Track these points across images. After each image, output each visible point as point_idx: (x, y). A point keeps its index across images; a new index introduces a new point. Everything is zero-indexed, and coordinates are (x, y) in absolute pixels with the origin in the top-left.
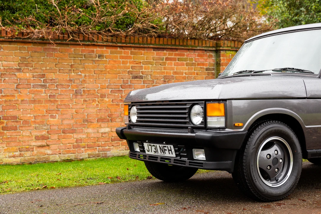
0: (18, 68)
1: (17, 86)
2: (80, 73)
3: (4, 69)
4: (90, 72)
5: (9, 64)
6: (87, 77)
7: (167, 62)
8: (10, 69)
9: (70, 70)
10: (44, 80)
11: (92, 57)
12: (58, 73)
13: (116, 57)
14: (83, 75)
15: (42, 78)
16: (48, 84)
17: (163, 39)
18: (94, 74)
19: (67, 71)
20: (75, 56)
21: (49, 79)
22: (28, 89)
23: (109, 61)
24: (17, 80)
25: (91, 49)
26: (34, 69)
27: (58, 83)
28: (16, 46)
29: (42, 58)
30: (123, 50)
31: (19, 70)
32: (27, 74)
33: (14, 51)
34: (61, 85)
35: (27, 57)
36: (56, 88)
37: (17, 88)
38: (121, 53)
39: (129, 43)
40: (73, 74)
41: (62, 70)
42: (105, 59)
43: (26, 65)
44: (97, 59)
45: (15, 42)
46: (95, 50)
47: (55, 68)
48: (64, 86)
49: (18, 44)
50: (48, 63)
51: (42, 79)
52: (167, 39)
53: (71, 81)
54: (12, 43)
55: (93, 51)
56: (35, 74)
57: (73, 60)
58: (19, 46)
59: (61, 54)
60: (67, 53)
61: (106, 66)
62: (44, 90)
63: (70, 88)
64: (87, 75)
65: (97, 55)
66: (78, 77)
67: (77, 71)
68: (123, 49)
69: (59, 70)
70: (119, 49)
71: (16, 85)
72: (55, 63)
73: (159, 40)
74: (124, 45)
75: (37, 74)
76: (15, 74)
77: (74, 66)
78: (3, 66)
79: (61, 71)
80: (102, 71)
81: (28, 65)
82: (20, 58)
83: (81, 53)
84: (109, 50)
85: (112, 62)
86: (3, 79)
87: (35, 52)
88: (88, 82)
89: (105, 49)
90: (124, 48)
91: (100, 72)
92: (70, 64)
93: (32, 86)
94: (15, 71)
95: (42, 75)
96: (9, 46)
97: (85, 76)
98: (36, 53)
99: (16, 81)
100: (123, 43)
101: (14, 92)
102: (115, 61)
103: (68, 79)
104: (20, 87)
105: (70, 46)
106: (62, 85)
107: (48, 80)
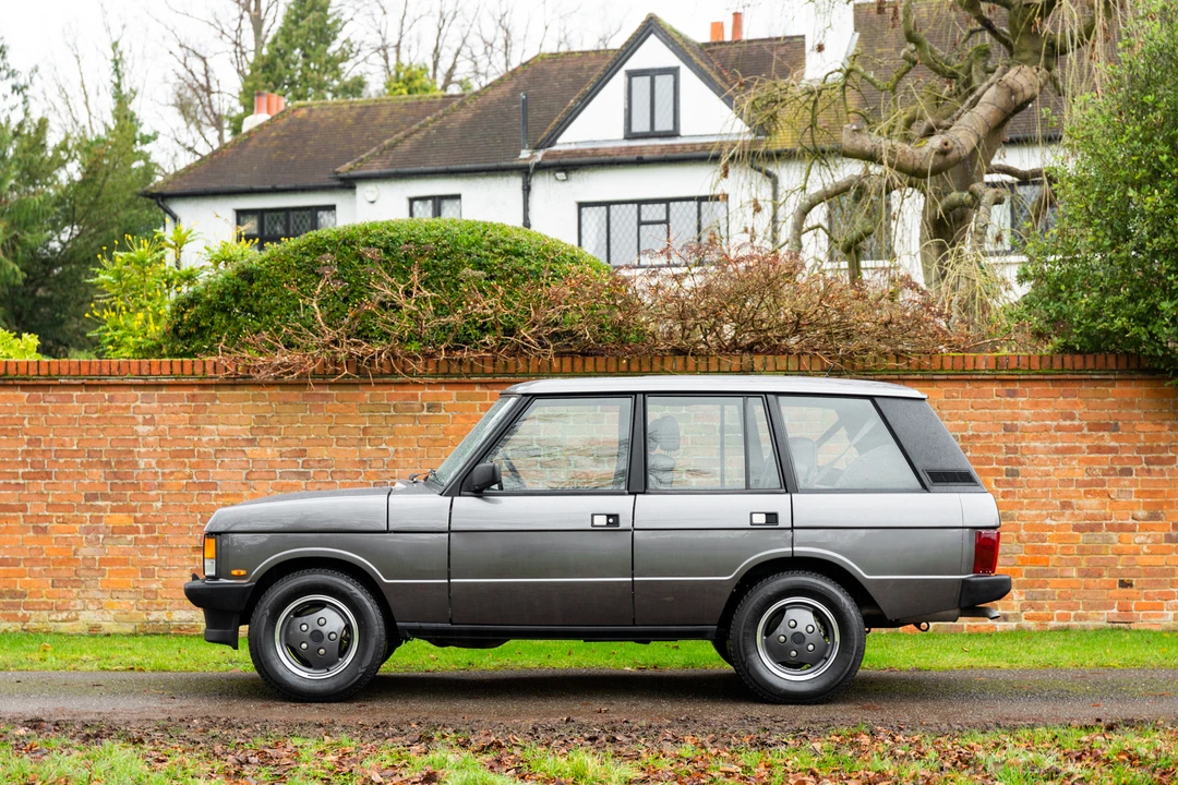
0: (250, 437)
1: (247, 474)
2: (384, 446)
3: (222, 440)
4: (408, 442)
5: (233, 430)
6: (401, 455)
7: (607, 414)
8: (233, 440)
9: (361, 439)
10: (303, 462)
11: (412, 410)
12: (334, 446)
13: (472, 408)
14: (391, 449)
15: (299, 457)
16: (312, 471)
17: (595, 360)
18: (416, 447)
19: (355, 442)
20: (372, 408)
21: (314, 461)
22: (270, 482)
23: (454, 417)
24: (248, 462)
25: (409, 391)
26: (283, 438)
27: (334, 469)
28: (246, 392)
29: (300, 415)
30: (488, 392)
31: (251, 442)
32: (269, 450)
33: (241, 404)
34: (340, 471)
35: (268, 415)
36: (330, 479)
37: (247, 479)
38: (483, 397)
39: (504, 374)
40: (369, 447)
41: (344, 439)
42: (443, 413)
43: (267, 431)
44: (425, 413)
45: (240, 384)
46: (420, 393)
47: (328, 435)
48: (348, 475)
49: (251, 388)
50: (312, 426)
51: (300, 461)
52: (607, 360)
53: (363, 462)
54: (238, 388)
55: (415, 397)
56: (284, 449)
57: (369, 416)
58: (251, 393)
59: (342, 405)
60: (354, 403)
61: (446, 429)
62: (303, 482)
63: (361, 479)
64: (400, 448)
65: (425, 404)
66: (381, 454)
67: (376, 442)
68: (489, 389)
69: (338, 439)
70: (478, 389)
71: (245, 472)
72: (327, 426)
73: (584, 362)
74: (489, 379)
75: (289, 449)
76: (243, 451)
77: (369, 430)
78: (219, 435)
79: (341, 442)
80: (435, 440)
81: (271, 431)
82: (253, 417)
83: (386, 402)
84: (454, 393)
85: (462, 420)
86: (219, 461)
87: (285, 403)
88: (402, 464)
89: (443, 390)
90: (490, 386)
91: (431, 443)
92: (362, 426)
93: (278, 476)
94: (243, 443)
95: (301, 450)
96: (231, 392)
97: (396, 451)
98: (287, 406)
99: (245, 465)
100: (488, 375)
101: (243, 487)
102: (468, 417)
103: (357, 459)
104: (254, 476)
105: (360, 387)
106: (344, 472)
107: (311, 463)
